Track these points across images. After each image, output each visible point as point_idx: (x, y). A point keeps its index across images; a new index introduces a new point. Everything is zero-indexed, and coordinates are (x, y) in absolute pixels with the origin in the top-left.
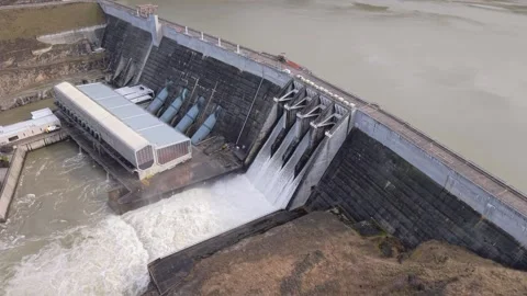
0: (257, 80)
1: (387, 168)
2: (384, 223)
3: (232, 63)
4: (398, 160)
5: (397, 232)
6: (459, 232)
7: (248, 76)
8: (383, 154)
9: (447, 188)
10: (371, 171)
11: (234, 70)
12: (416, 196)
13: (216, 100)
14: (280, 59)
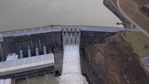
1: (90, 33)
2: (95, 41)
3: (40, 33)
4: (91, 31)
5: (98, 40)
6: (105, 35)
8: (88, 32)
9: (101, 31)
10: (88, 35)
11: (42, 34)
12: (97, 35)
13: (42, 43)
14: (52, 26)
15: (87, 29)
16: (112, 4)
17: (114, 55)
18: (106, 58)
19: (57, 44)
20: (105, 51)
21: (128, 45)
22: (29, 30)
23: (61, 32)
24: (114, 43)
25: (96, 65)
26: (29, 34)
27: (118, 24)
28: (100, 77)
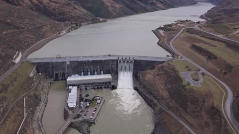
0: (109, 60)
4: (144, 61)
6: (156, 64)
7: (105, 60)
8: (141, 61)
10: (141, 64)
11: (101, 60)
12: (148, 63)
13: (100, 68)
14: (110, 55)
15: (139, 59)
16: (165, 44)
17: (161, 75)
18: (155, 77)
19: (112, 70)
20: (154, 74)
21: (172, 67)
22: (91, 57)
23: (117, 60)
24: (163, 67)
25: (146, 81)
26: (91, 59)
27: (168, 56)
28: (148, 87)
